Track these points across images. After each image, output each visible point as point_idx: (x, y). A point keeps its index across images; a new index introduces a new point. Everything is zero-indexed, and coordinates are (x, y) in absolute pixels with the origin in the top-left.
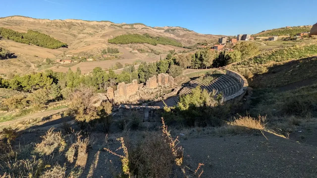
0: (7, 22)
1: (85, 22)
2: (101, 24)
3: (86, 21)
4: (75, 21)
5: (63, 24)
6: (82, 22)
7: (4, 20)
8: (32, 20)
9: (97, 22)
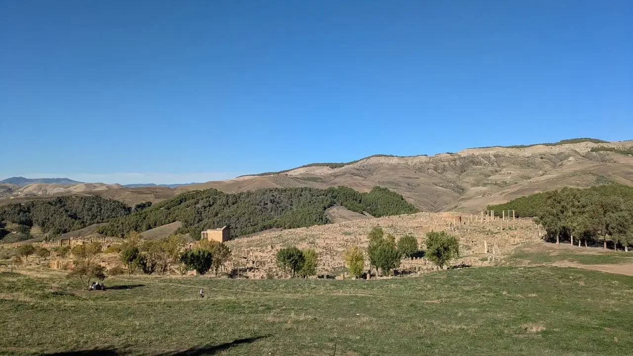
0: (358, 170)
1: (509, 150)
2: (556, 150)
3: (512, 147)
4: (483, 152)
5: (452, 163)
6: (501, 151)
7: (355, 165)
8: (394, 161)
9: (547, 145)
